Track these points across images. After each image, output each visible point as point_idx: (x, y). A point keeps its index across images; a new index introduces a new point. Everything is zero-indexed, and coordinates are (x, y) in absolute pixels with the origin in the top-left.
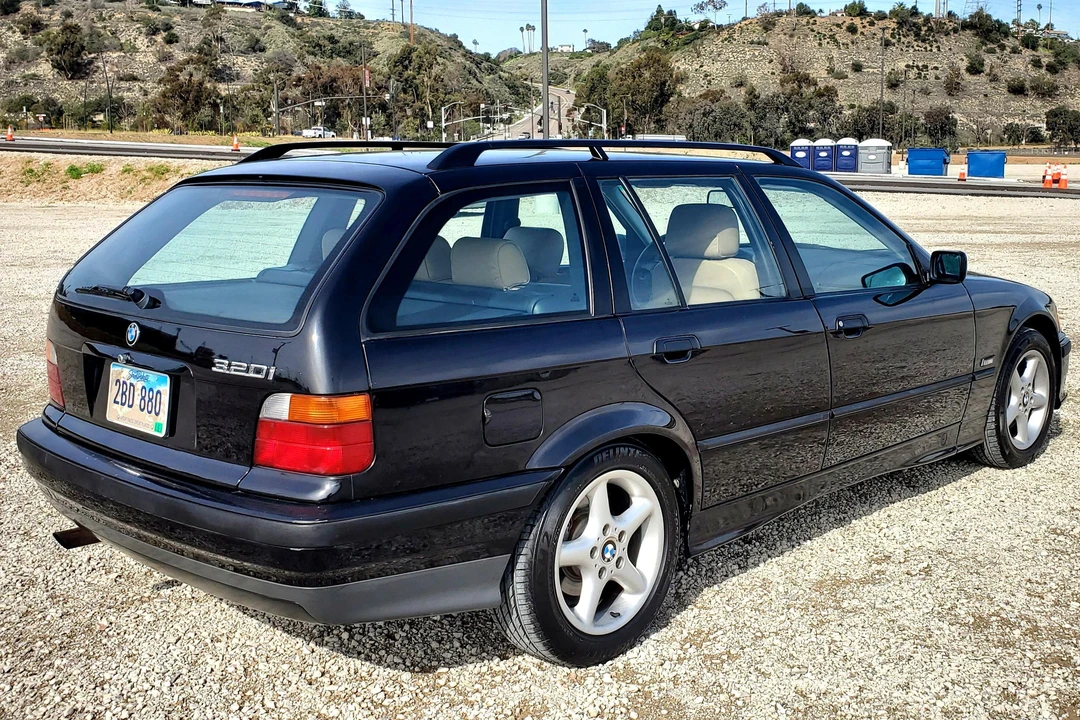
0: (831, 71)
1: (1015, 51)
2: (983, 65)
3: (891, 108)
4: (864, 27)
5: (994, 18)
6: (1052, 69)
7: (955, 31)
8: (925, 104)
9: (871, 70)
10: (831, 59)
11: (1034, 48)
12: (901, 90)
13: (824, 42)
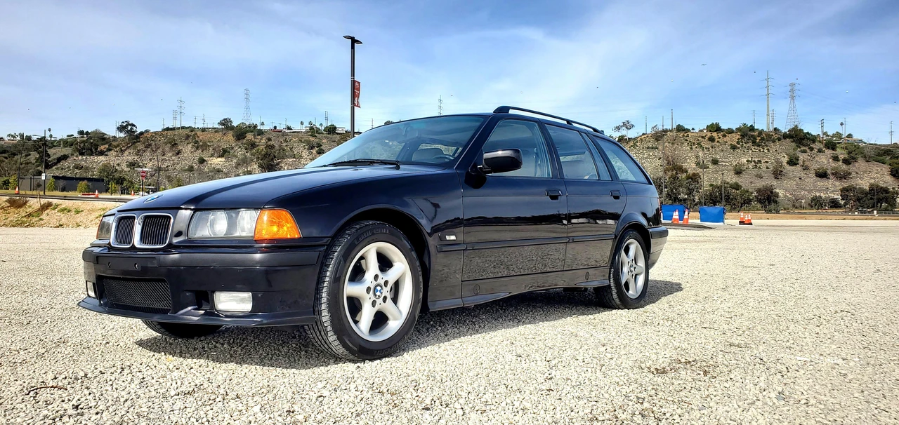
0: (698, 164)
1: (820, 151)
2: (798, 160)
3: (737, 187)
4: (720, 138)
5: (805, 131)
6: (846, 162)
7: (779, 139)
8: (760, 184)
9: (724, 164)
10: (697, 157)
11: (834, 149)
12: (744, 175)
13: (694, 147)
